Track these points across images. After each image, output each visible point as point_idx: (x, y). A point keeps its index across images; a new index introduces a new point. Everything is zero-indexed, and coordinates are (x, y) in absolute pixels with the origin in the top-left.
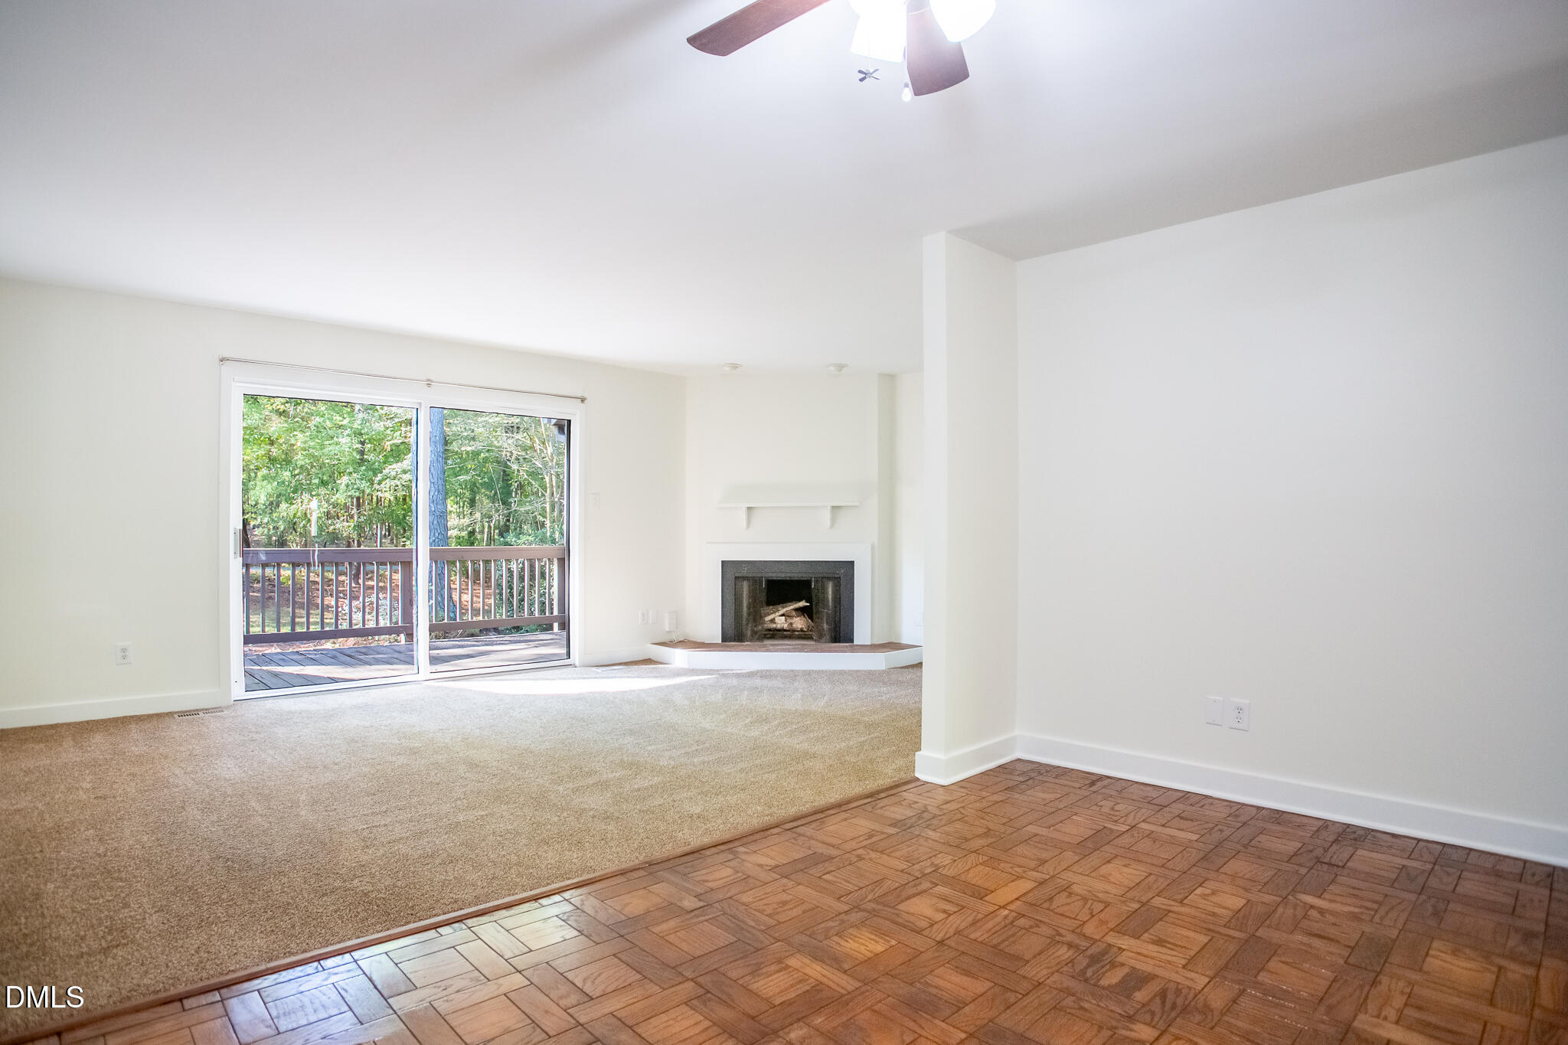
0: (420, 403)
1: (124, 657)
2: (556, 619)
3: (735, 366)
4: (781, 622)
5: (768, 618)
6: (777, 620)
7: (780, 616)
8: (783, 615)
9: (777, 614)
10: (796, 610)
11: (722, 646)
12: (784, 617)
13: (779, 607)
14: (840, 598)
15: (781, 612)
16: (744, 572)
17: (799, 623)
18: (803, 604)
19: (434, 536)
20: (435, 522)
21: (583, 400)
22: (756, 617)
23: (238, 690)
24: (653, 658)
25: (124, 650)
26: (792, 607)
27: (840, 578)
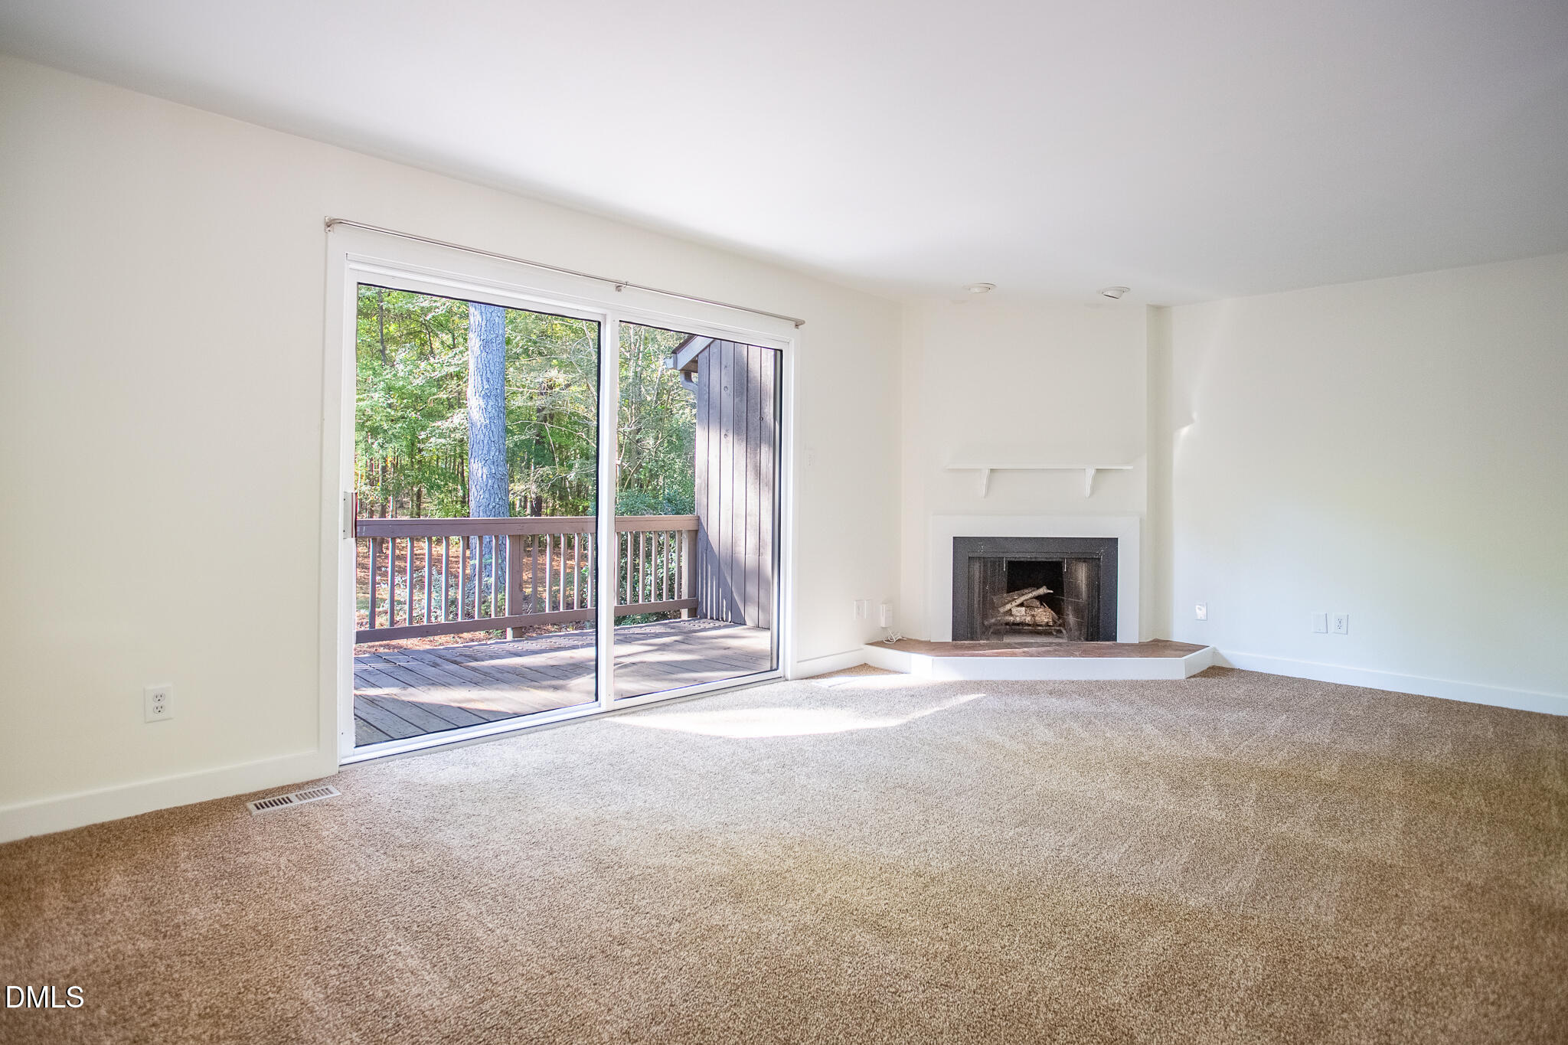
0: (605, 316)
1: (159, 710)
2: (683, 604)
3: (988, 287)
4: (1020, 614)
5: (1002, 610)
6: (1014, 611)
7: (1018, 606)
8: (1021, 605)
9: (1014, 604)
10: (1038, 598)
11: (956, 647)
12: (1024, 608)
13: (1015, 595)
14: (1099, 585)
15: (1019, 601)
16: (982, 551)
17: (1044, 615)
18: (1043, 590)
19: (494, 501)
20: (496, 486)
21: (798, 324)
22: (988, 606)
23: (347, 750)
24: (870, 663)
25: (159, 697)
26: (1030, 595)
27: (1099, 559)
